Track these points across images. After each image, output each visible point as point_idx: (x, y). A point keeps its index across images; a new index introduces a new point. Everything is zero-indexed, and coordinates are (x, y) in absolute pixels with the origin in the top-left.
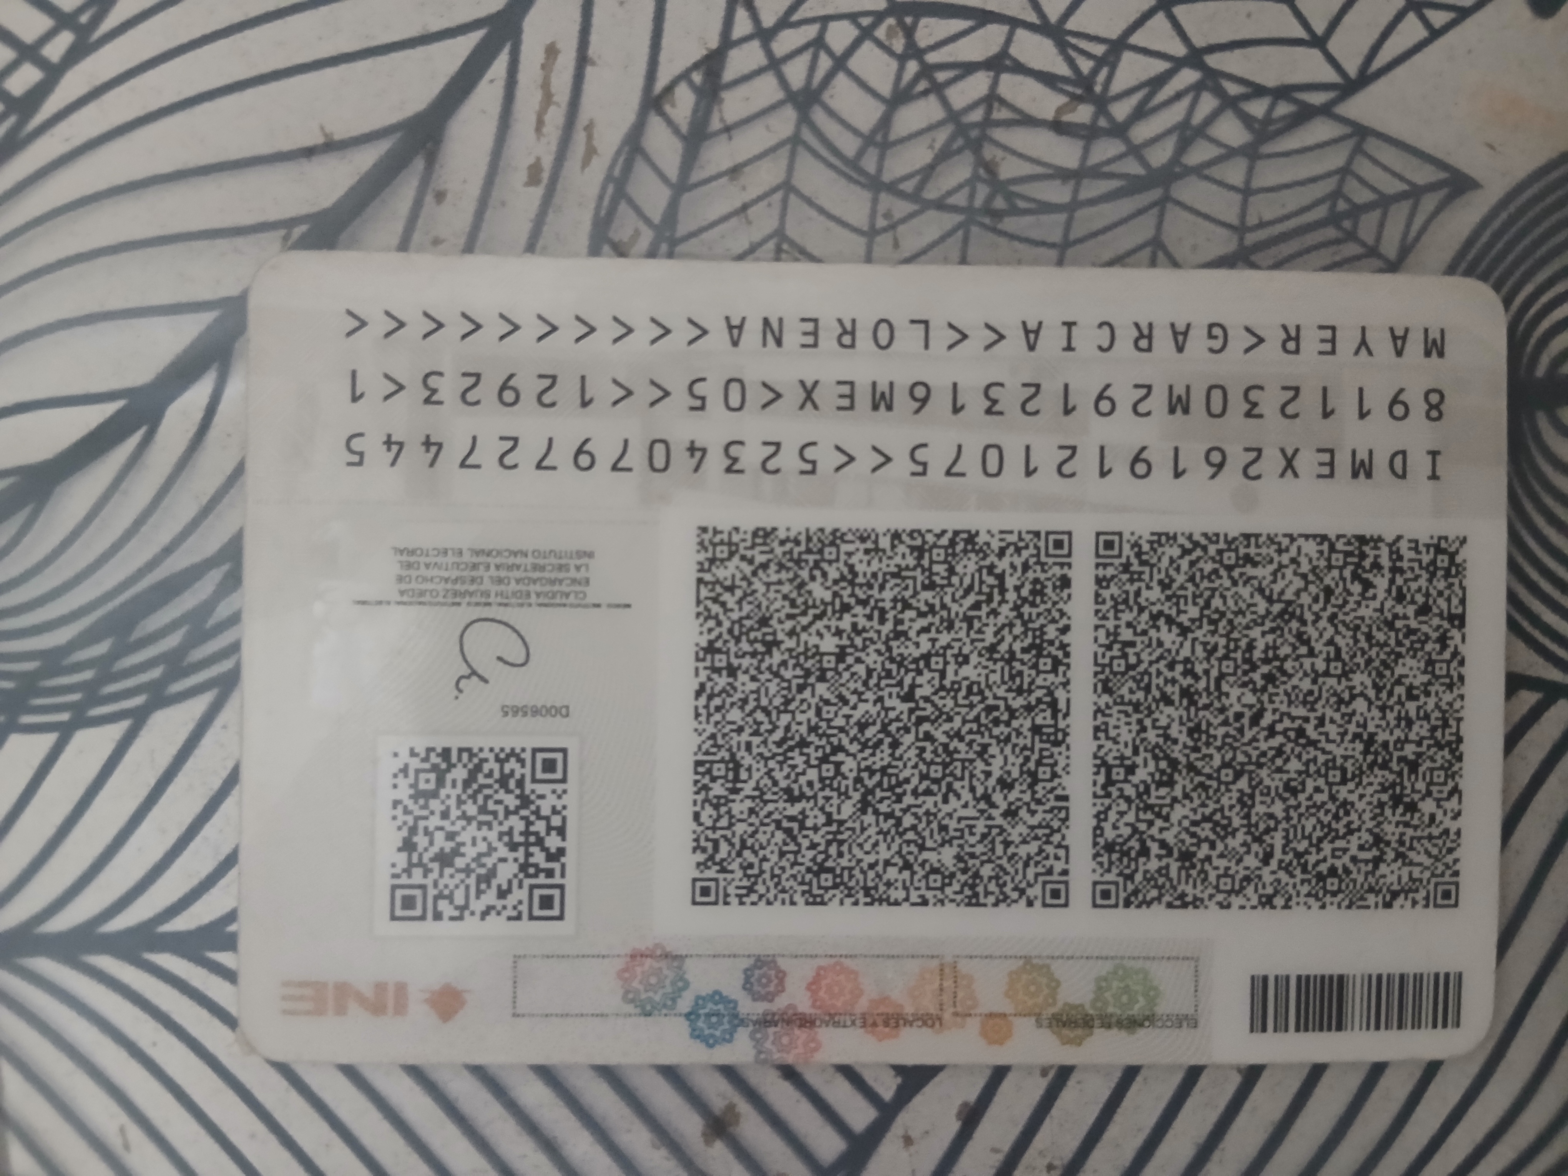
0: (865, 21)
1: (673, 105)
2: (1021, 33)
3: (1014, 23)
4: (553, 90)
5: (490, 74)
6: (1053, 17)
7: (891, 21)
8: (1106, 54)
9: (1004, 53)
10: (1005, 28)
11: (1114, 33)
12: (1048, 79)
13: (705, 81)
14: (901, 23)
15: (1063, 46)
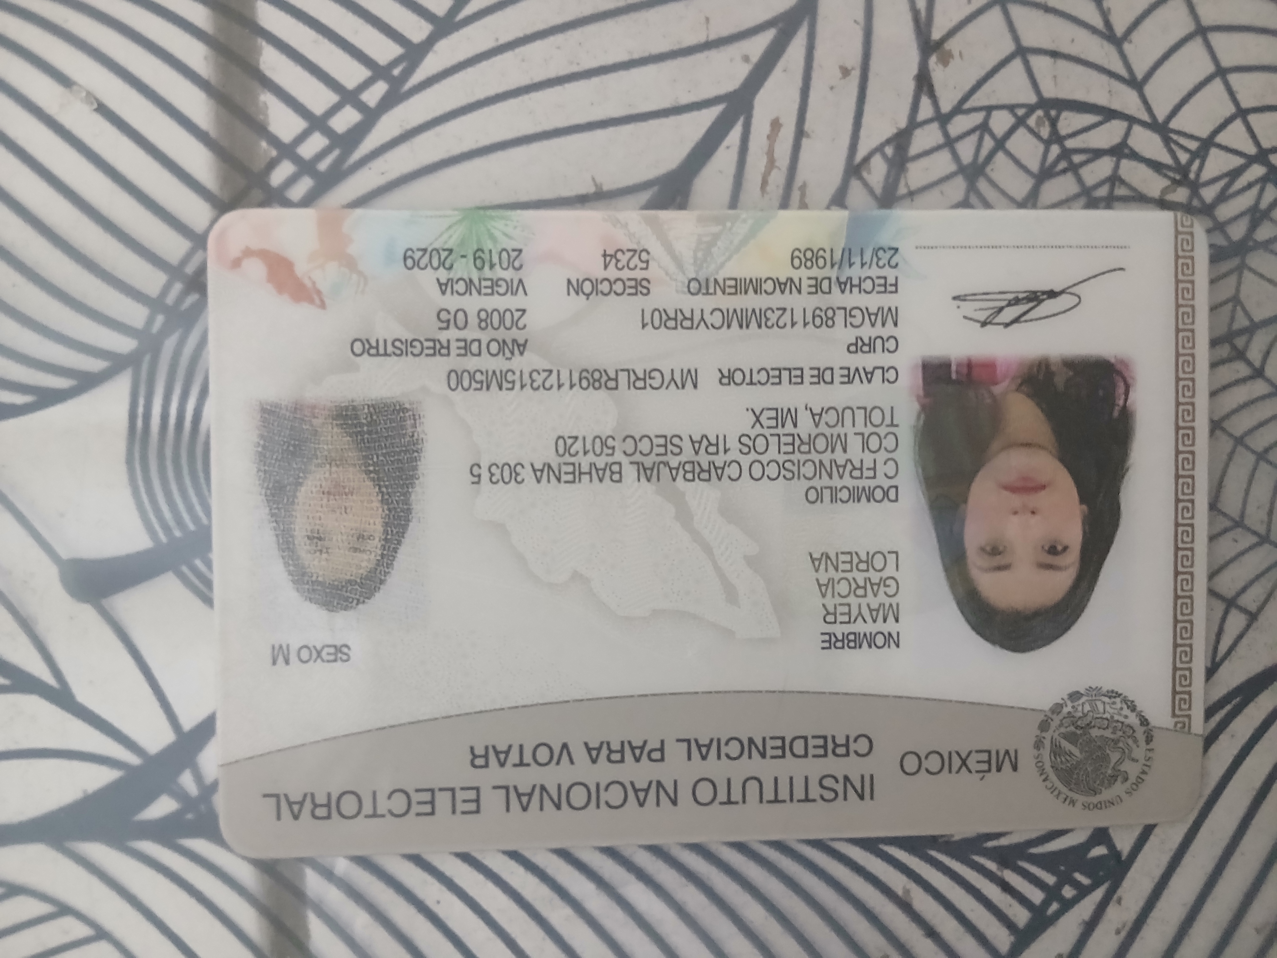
0: (1021, 112)
1: (869, 172)
2: (1137, 129)
3: (1131, 120)
4: (776, 155)
5: (727, 142)
6: (1161, 118)
7: (1040, 113)
8: (1199, 149)
9: (1124, 143)
10: (1125, 124)
11: (1204, 133)
12: (1156, 166)
13: (894, 155)
14: (1047, 115)
15: (1167, 141)
